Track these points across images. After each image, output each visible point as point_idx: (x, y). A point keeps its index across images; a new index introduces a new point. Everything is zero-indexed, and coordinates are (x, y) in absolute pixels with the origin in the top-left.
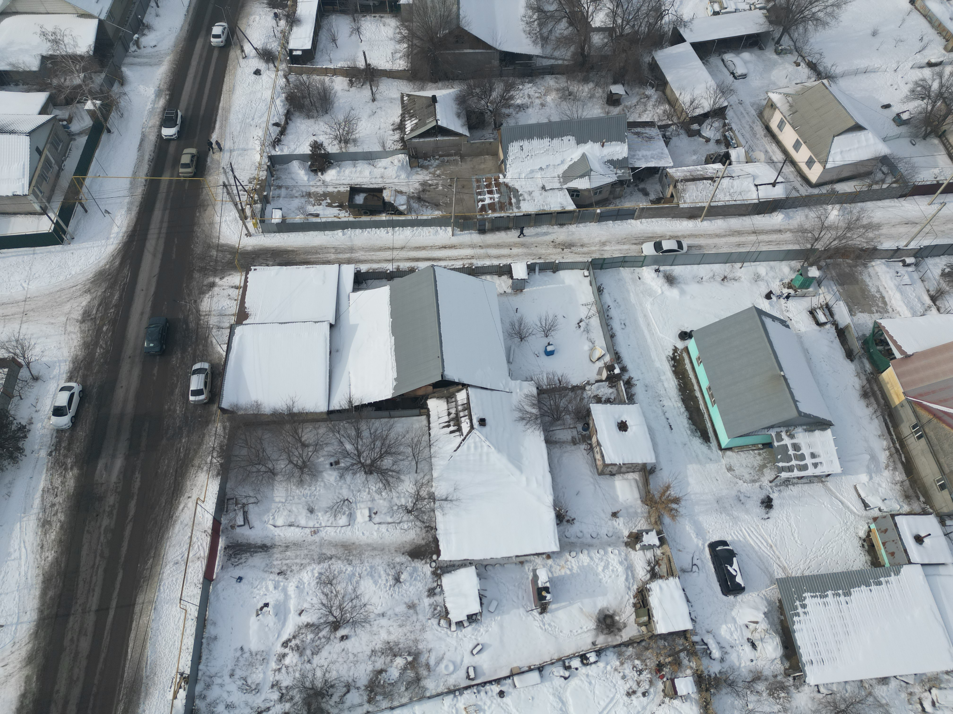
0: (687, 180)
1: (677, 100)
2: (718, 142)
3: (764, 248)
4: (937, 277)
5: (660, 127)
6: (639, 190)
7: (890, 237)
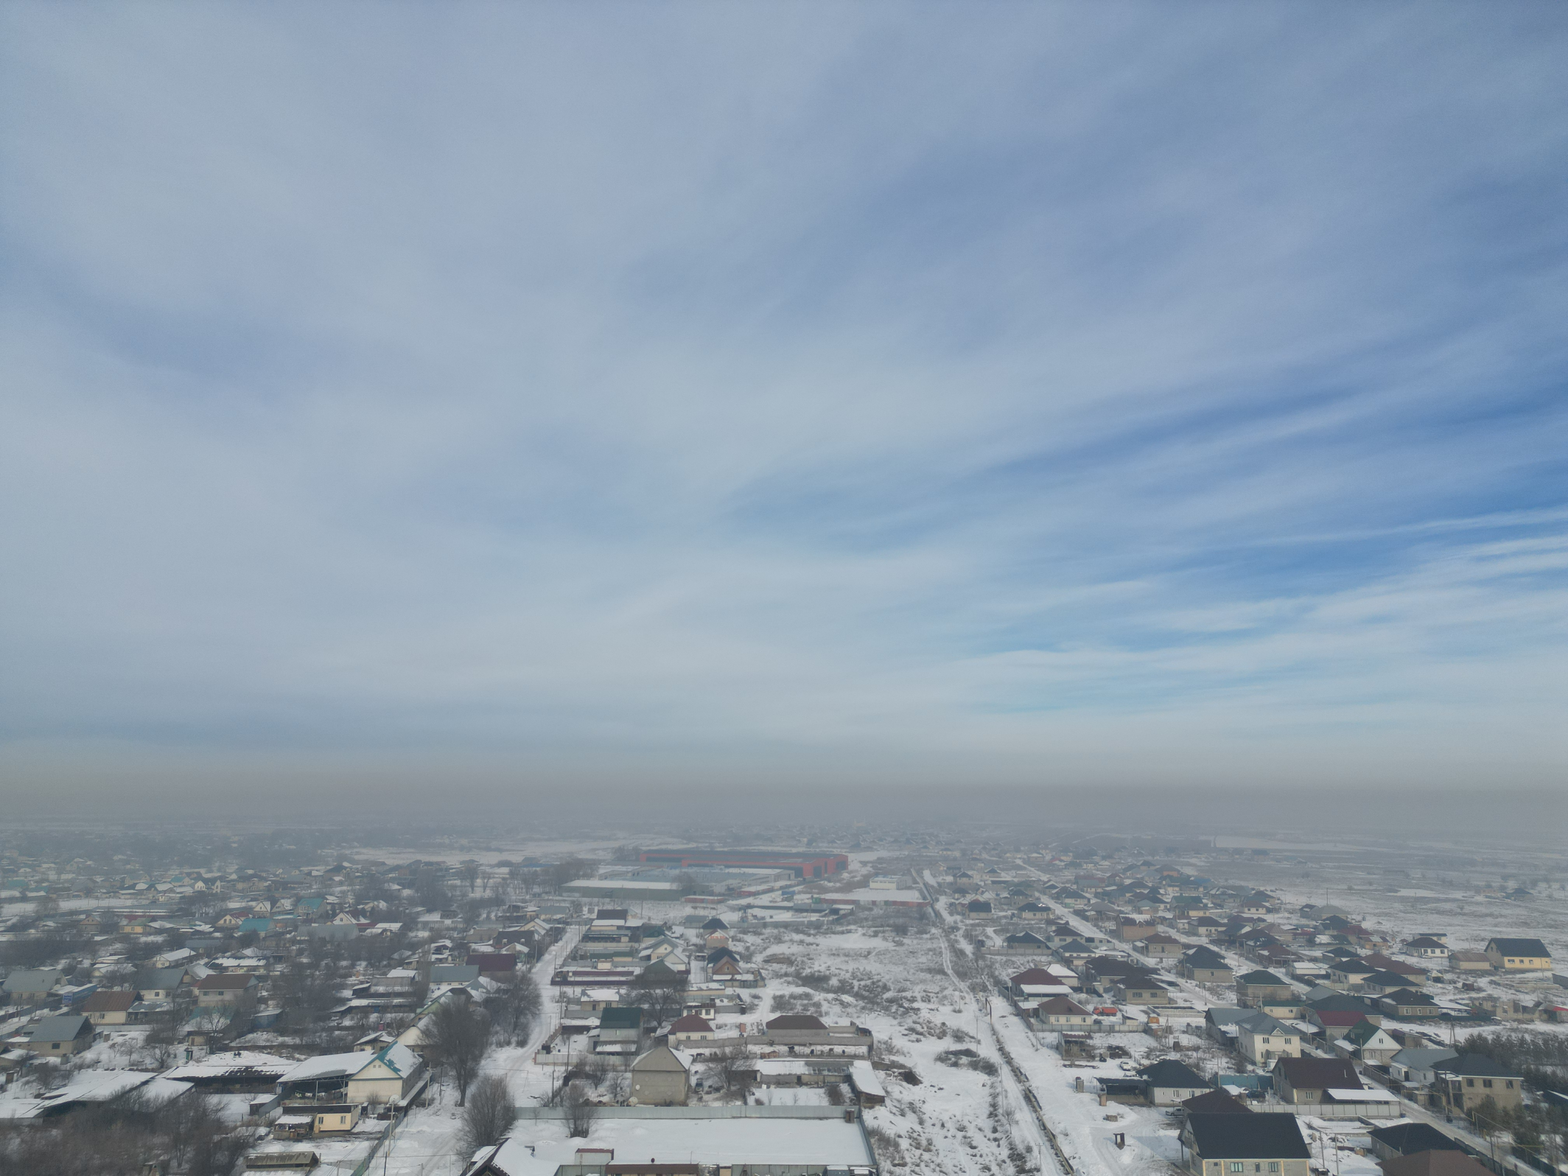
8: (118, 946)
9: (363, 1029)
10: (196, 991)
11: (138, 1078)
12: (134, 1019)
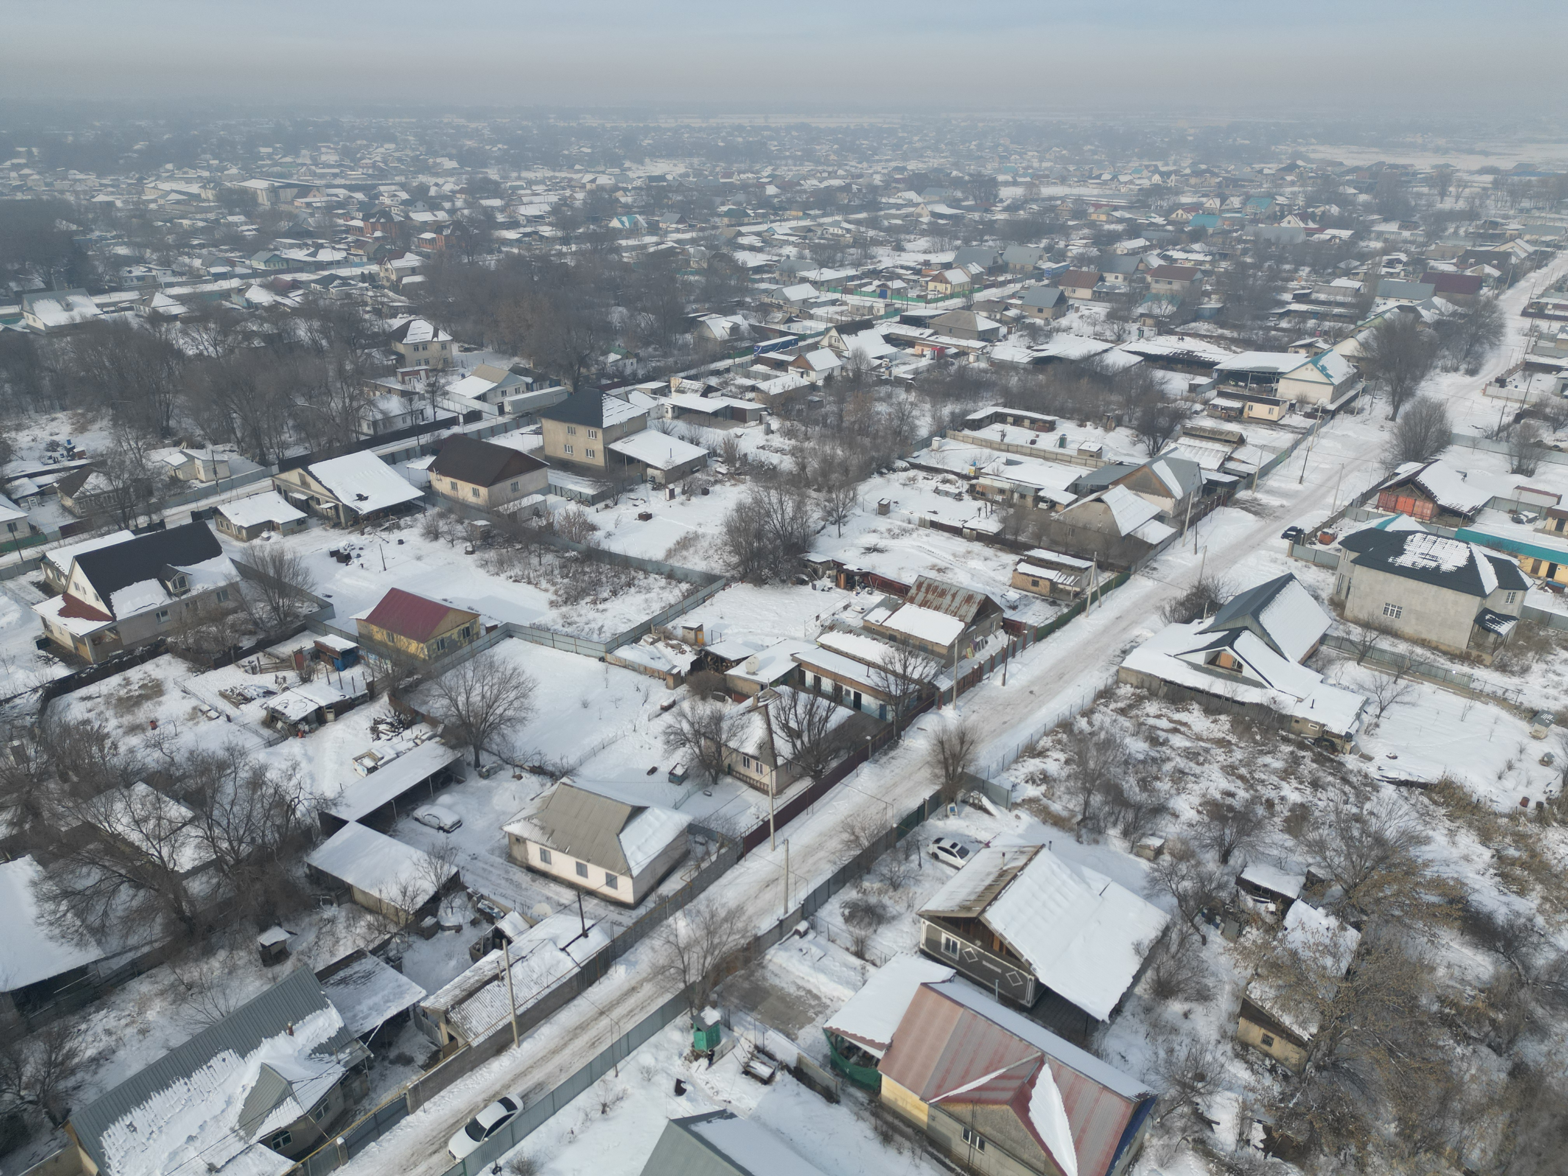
0: (460, 1002)
1: (380, 900)
2: (474, 923)
3: (629, 1026)
4: (844, 927)
5: (374, 952)
6: (392, 1062)
7: (762, 913)
8: (1086, 231)
9: (1299, 333)
10: (1149, 279)
11: (1100, 346)
12: (1098, 297)
